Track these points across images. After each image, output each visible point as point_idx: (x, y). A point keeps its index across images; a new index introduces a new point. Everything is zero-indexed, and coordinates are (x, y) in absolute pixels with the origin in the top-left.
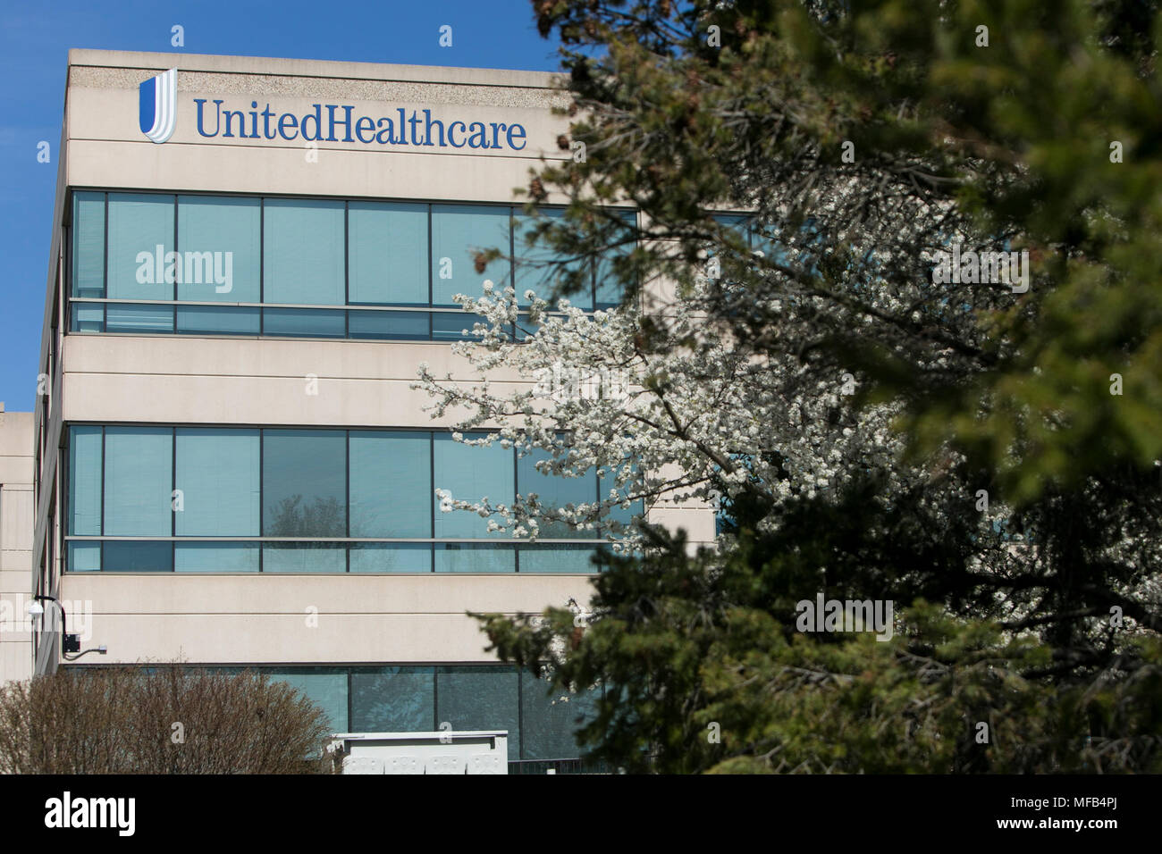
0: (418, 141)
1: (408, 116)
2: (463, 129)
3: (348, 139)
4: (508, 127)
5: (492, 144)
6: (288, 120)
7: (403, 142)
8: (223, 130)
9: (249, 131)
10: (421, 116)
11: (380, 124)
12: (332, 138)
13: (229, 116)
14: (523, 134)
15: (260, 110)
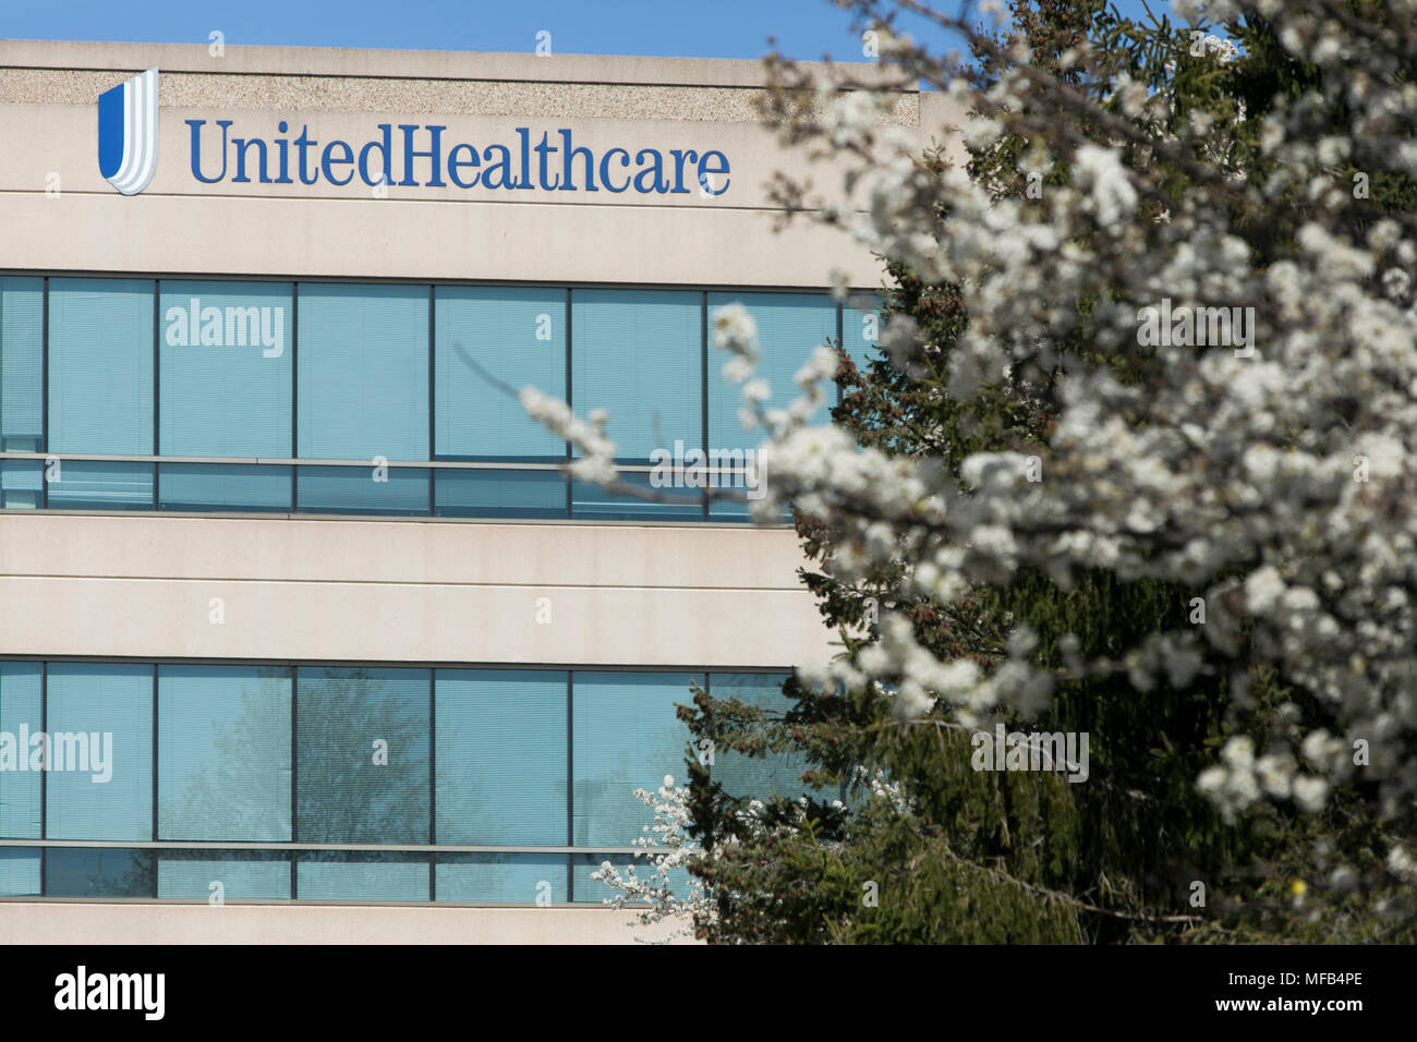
0: (551, 182)
1: (535, 140)
2: (625, 161)
3: (436, 181)
4: (700, 156)
5: (673, 185)
6: (338, 153)
7: (526, 185)
8: (233, 171)
9: (273, 171)
10: (556, 141)
11: (488, 156)
12: (409, 181)
13: (242, 147)
14: (725, 168)
15: (292, 135)
